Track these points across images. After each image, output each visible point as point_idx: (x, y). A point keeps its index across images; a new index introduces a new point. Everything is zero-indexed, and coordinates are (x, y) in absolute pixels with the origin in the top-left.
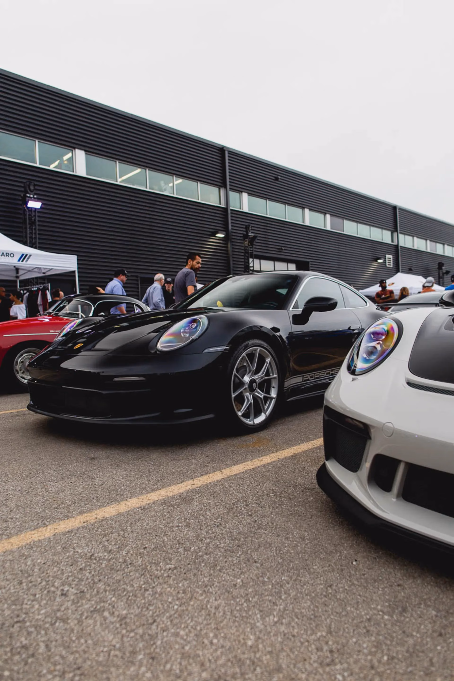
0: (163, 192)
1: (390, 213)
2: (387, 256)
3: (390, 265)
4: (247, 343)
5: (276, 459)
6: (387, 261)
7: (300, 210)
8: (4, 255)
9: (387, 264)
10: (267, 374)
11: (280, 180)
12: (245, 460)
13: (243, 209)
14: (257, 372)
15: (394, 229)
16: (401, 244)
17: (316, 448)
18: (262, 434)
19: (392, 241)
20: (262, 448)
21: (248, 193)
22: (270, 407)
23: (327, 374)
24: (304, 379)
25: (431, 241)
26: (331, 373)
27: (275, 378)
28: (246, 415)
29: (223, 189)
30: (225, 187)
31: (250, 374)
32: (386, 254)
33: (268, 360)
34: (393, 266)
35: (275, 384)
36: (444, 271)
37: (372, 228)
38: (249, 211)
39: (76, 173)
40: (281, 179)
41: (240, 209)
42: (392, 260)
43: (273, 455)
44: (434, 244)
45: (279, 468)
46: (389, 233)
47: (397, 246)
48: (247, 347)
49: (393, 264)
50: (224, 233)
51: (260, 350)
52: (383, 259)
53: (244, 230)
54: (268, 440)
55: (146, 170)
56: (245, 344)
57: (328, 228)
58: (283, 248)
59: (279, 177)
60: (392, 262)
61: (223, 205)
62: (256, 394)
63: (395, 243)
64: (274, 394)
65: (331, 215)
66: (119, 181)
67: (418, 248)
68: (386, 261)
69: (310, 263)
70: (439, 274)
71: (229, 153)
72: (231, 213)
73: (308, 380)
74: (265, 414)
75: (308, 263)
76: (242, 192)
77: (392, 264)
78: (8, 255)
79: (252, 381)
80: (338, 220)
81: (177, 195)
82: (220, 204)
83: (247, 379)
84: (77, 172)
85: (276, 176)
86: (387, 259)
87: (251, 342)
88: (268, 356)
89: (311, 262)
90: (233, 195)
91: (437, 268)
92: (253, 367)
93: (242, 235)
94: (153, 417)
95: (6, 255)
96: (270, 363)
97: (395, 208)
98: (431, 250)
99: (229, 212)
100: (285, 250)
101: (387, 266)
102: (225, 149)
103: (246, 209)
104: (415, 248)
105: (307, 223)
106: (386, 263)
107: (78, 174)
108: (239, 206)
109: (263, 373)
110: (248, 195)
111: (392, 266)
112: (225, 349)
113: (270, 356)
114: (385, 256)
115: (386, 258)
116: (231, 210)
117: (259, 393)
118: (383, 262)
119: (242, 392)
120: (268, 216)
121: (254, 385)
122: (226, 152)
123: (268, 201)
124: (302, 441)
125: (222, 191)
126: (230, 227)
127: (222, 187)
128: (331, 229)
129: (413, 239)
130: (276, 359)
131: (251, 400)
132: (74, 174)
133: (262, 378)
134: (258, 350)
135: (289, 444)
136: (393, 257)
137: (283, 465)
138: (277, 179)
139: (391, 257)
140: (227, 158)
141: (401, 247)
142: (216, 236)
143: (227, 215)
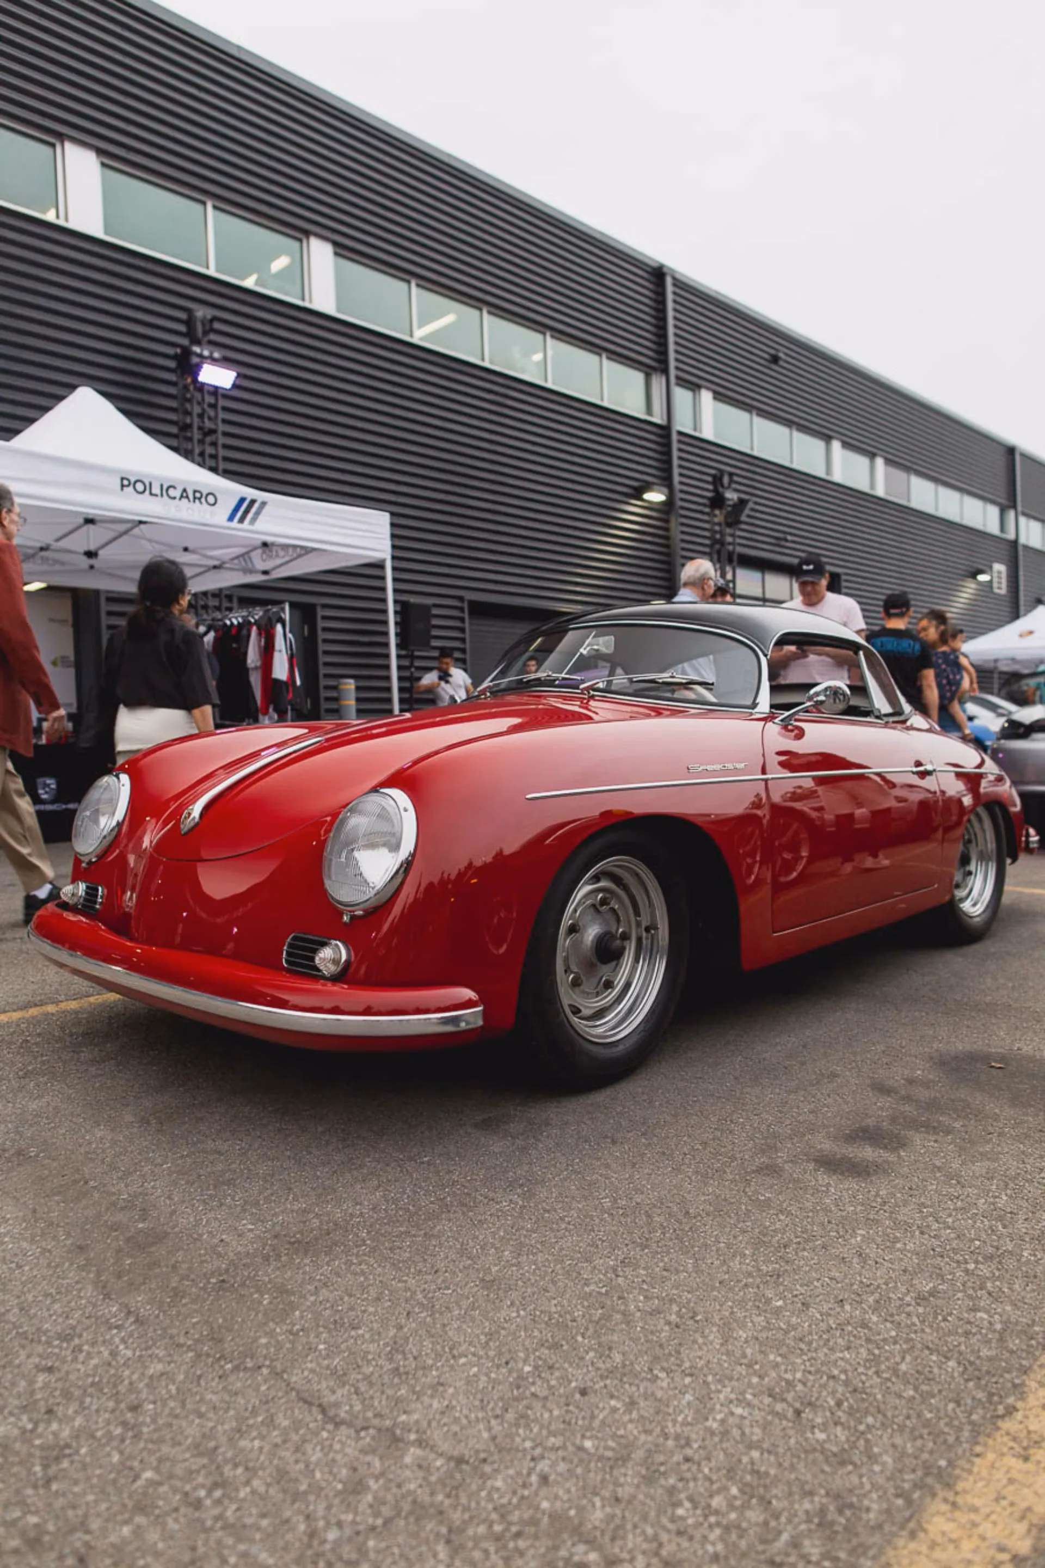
2: (996, 567)
3: (1001, 589)
7: (821, 444)
8: (187, 497)
9: (995, 585)
11: (779, 362)
13: (701, 432)
15: (1008, 503)
16: (1023, 540)
29: (659, 376)
32: (993, 562)
34: (1007, 591)
37: (966, 497)
38: (716, 437)
39: (311, 303)
40: (782, 360)
41: (695, 430)
42: (1004, 576)
47: (1015, 543)
49: (1007, 586)
50: (666, 490)
55: (481, 311)
57: (880, 492)
58: (788, 537)
59: (780, 356)
63: (1011, 536)
65: (884, 458)
66: (419, 336)
68: (992, 578)
69: (843, 577)
71: (674, 285)
72: (679, 441)
77: (1004, 586)
78: (200, 499)
81: (553, 383)
82: (650, 415)
84: (314, 301)
85: (773, 352)
95: (195, 498)
97: (1011, 451)
99: (675, 436)
100: (792, 541)
101: (995, 590)
103: (708, 432)
105: (837, 477)
106: (992, 583)
108: (692, 423)
111: (1004, 592)
114: (992, 567)
115: (992, 572)
116: (679, 433)
120: (756, 453)
122: (669, 281)
125: (657, 381)
126: (676, 479)
128: (886, 494)
132: (306, 304)
138: (775, 359)
140: (670, 297)
142: (643, 500)
143: (668, 445)
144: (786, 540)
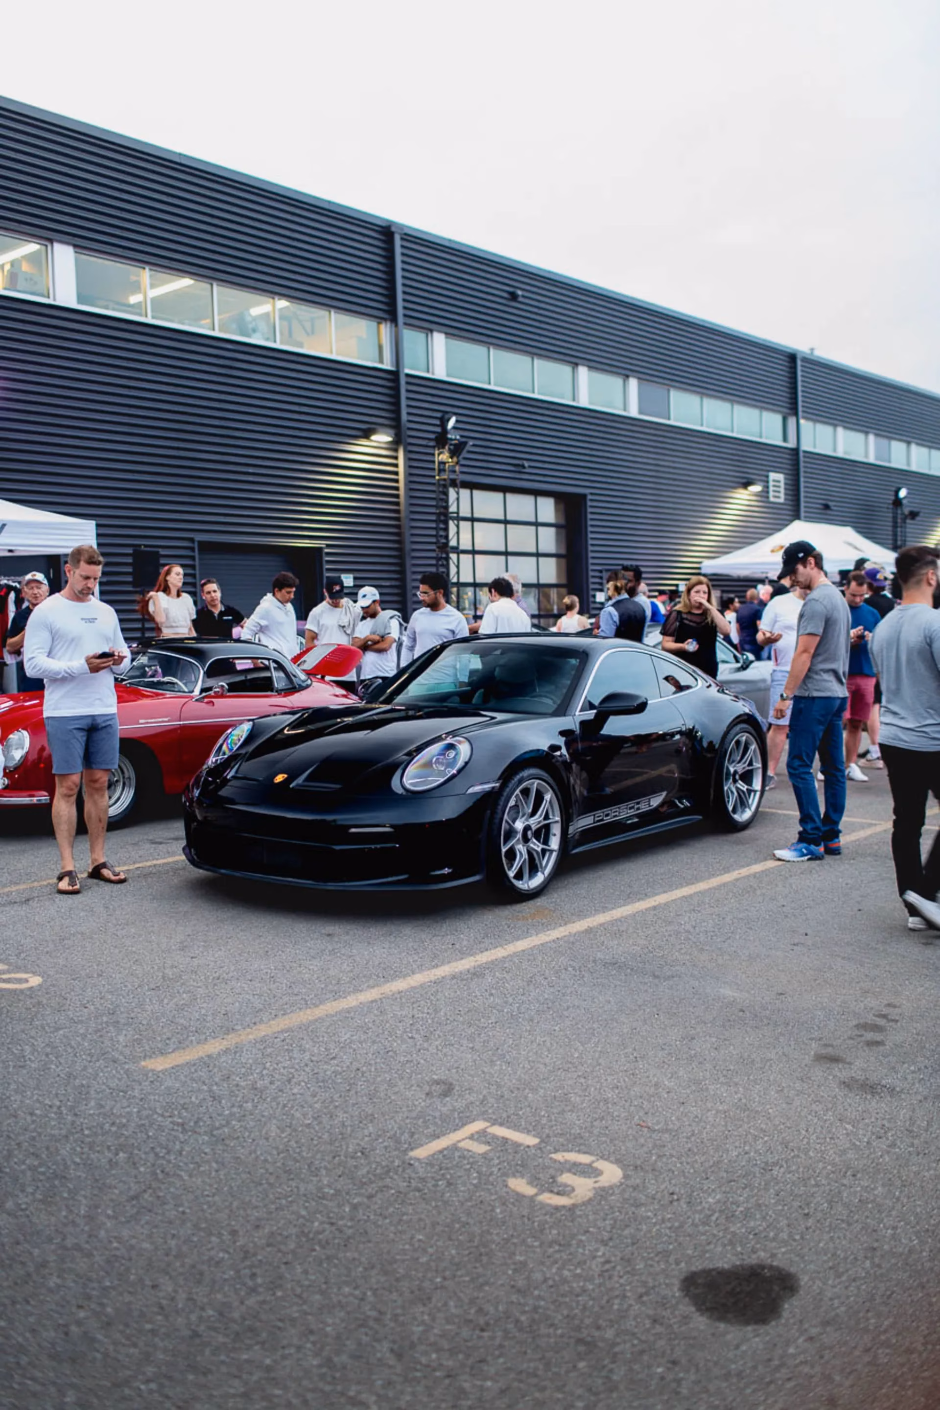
0: (249, 336)
1: (782, 369)
2: (773, 476)
3: (778, 497)
4: (521, 775)
5: (567, 933)
6: (771, 489)
7: (567, 369)
9: (771, 494)
10: (547, 817)
11: (520, 299)
12: (526, 934)
13: (433, 374)
14: (533, 814)
15: (790, 408)
16: (806, 446)
17: (616, 920)
18: (539, 902)
19: (785, 439)
20: (545, 920)
21: (446, 334)
22: (549, 864)
23: (630, 808)
24: (597, 819)
25: (877, 435)
26: (636, 807)
27: (557, 822)
28: (519, 876)
29: (388, 324)
30: (394, 320)
31: (524, 819)
32: (769, 471)
33: (548, 797)
34: (786, 499)
35: (556, 830)
36: (906, 511)
37: (737, 408)
38: (448, 375)
39: (55, 300)
40: (523, 296)
41: (428, 371)
42: (782, 484)
43: (561, 929)
44: (884, 442)
45: (573, 943)
46: (777, 419)
47: (796, 451)
48: (521, 782)
49: (786, 494)
50: (392, 432)
51: (538, 784)
52: (762, 484)
53: (438, 422)
54: (550, 910)
55: (212, 285)
56: (518, 777)
57: (633, 411)
58: (526, 464)
59: (520, 293)
60: (782, 490)
61: (387, 365)
62: (532, 845)
63: (791, 444)
64: (555, 843)
65: (639, 378)
67: (845, 453)
68: (768, 487)
69: (589, 497)
70: (895, 518)
71: (402, 239)
72: (408, 383)
73: (602, 820)
74: (543, 873)
75: (584, 497)
76: (431, 331)
77: (782, 495)
79: (527, 828)
80: (656, 391)
81: (282, 343)
82: (381, 361)
83: (519, 825)
84: (57, 297)
85: (511, 290)
86: (771, 483)
87: (525, 773)
88: (547, 791)
89: (592, 494)
90: (412, 338)
91: (891, 502)
92: (529, 808)
93: (432, 436)
94: (399, 881)
96: (550, 802)
97: (792, 358)
98: (877, 458)
99: (403, 380)
100: (530, 467)
101: (772, 499)
102: (393, 229)
103: (440, 372)
104: (840, 454)
105: (584, 401)
106: (768, 492)
107: (58, 303)
108: (424, 365)
109: (541, 816)
110: (446, 338)
111: (782, 500)
112: (493, 788)
113: (551, 791)
114: (767, 477)
115: (768, 482)
116: (408, 375)
117: (535, 844)
118: (762, 491)
119: (513, 845)
120: (492, 387)
121: (529, 833)
122: (397, 238)
123: (492, 350)
124: (597, 911)
125: (386, 330)
126: (404, 417)
127: (385, 320)
128: (640, 412)
129: (835, 431)
130: (559, 794)
131: (525, 856)
132: (49, 301)
133: (539, 822)
134: (535, 785)
135: (581, 915)
136: (785, 479)
137: (577, 940)
138: (514, 297)
139: (780, 477)
140: (398, 250)
141: (805, 452)
142: (372, 441)
143: (397, 389)
144: (523, 467)
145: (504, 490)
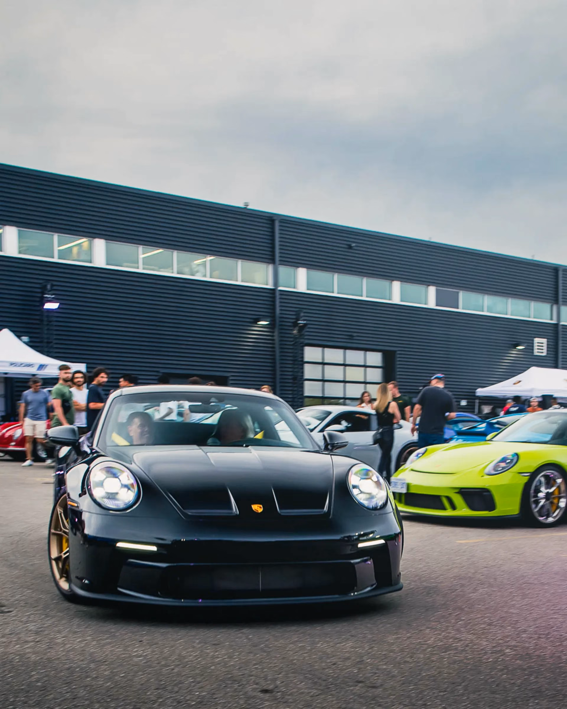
0: (193, 275)
1: (550, 277)
2: (537, 340)
3: (541, 352)
6: (535, 347)
7: (385, 283)
9: (535, 350)
13: (297, 289)
16: (564, 322)
21: (308, 268)
29: (271, 264)
30: (274, 262)
32: (534, 337)
34: (547, 354)
37: (511, 300)
38: (307, 290)
39: (94, 264)
41: (293, 288)
42: (545, 345)
46: (547, 307)
47: (556, 325)
49: (547, 351)
50: (269, 319)
52: (528, 344)
55: (173, 252)
57: (432, 305)
58: (355, 334)
60: (544, 348)
61: (270, 286)
63: (554, 322)
65: (437, 287)
68: (532, 346)
69: (398, 352)
71: (279, 222)
72: (281, 294)
75: (395, 352)
76: (297, 267)
77: (544, 351)
81: (211, 278)
82: (267, 284)
85: (349, 243)
86: (535, 344)
89: (400, 350)
90: (283, 270)
97: (556, 269)
100: (358, 336)
101: (535, 354)
102: (275, 217)
103: (302, 288)
105: (396, 300)
106: (532, 349)
108: (292, 285)
110: (306, 270)
111: (544, 354)
114: (533, 340)
116: (281, 291)
118: (527, 349)
120: (335, 295)
122: (276, 221)
123: (336, 276)
125: (271, 267)
126: (278, 312)
127: (269, 262)
128: (437, 305)
132: (91, 265)
136: (547, 342)
138: (350, 247)
139: (543, 341)
140: (277, 228)
141: (563, 325)
142: (259, 324)
143: (274, 298)
145: (345, 348)
